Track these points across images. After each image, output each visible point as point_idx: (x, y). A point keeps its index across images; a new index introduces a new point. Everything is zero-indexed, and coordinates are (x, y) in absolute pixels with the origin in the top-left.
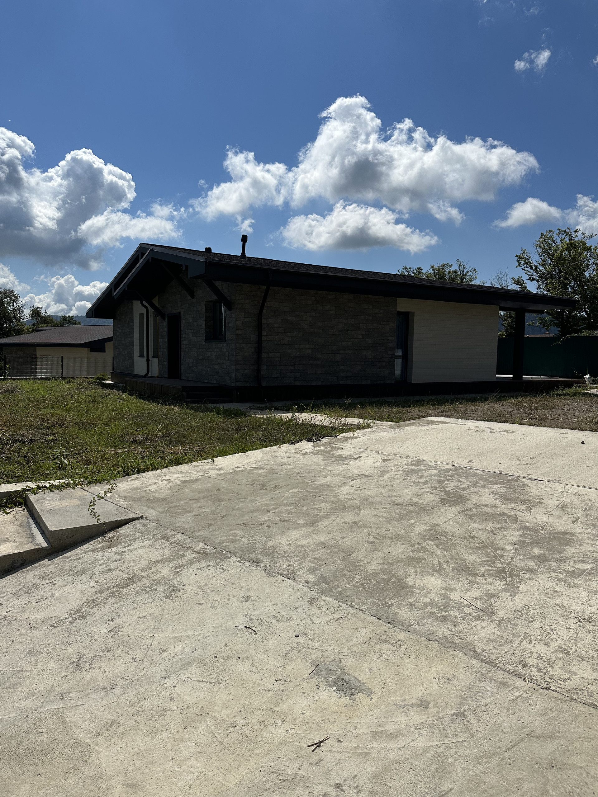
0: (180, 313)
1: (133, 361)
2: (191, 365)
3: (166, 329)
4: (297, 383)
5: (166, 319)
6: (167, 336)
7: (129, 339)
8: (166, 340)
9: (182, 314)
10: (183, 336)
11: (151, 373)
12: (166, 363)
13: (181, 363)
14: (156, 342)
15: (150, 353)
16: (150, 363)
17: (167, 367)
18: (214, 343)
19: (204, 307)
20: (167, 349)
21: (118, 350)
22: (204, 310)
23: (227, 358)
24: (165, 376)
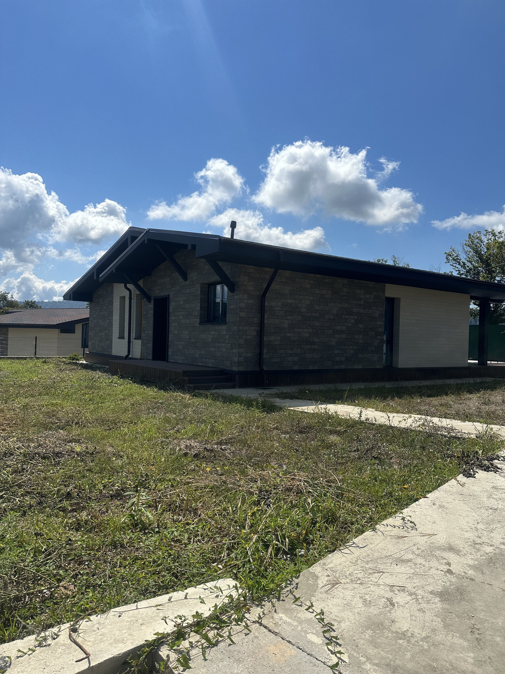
0: (169, 295)
1: (111, 342)
2: (181, 348)
3: (151, 312)
4: (296, 368)
5: (152, 302)
6: (152, 318)
7: (107, 321)
8: (152, 322)
9: (171, 296)
10: (172, 318)
11: (132, 354)
12: (150, 345)
13: (168, 345)
14: (139, 324)
15: (133, 335)
16: (132, 345)
17: (151, 348)
18: (211, 325)
19: (199, 289)
20: (152, 331)
21: (94, 331)
22: (199, 292)
23: (227, 341)
24: (148, 358)
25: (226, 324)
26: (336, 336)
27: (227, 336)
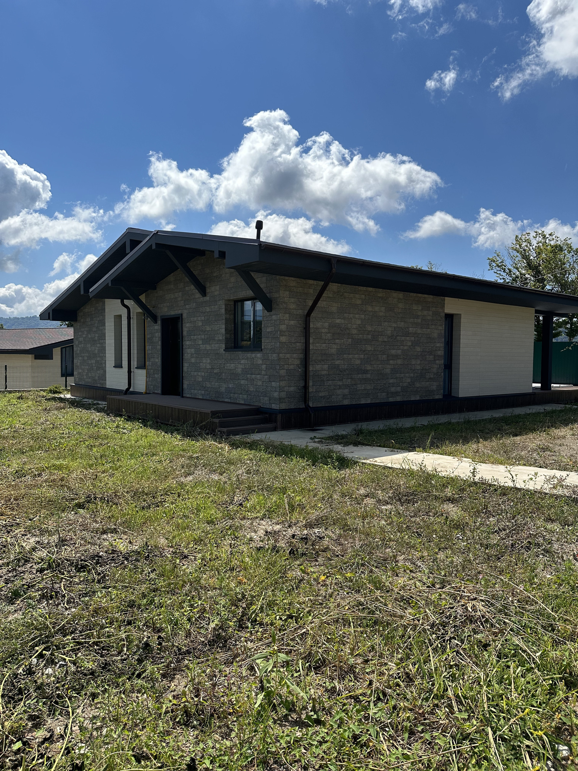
0: (182, 314)
1: (105, 372)
2: (200, 379)
3: (158, 335)
4: (346, 402)
5: (159, 322)
6: (160, 343)
7: (98, 345)
8: (159, 347)
9: (185, 316)
10: (187, 343)
11: (134, 387)
12: (158, 376)
13: (182, 376)
14: (143, 350)
15: (133, 363)
16: (133, 376)
17: (159, 380)
18: (240, 352)
19: (224, 307)
20: (160, 358)
21: (80, 358)
22: (223, 311)
23: (263, 373)
24: (156, 392)
25: (262, 350)
26: (391, 362)
27: (264, 367)
